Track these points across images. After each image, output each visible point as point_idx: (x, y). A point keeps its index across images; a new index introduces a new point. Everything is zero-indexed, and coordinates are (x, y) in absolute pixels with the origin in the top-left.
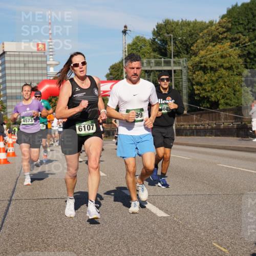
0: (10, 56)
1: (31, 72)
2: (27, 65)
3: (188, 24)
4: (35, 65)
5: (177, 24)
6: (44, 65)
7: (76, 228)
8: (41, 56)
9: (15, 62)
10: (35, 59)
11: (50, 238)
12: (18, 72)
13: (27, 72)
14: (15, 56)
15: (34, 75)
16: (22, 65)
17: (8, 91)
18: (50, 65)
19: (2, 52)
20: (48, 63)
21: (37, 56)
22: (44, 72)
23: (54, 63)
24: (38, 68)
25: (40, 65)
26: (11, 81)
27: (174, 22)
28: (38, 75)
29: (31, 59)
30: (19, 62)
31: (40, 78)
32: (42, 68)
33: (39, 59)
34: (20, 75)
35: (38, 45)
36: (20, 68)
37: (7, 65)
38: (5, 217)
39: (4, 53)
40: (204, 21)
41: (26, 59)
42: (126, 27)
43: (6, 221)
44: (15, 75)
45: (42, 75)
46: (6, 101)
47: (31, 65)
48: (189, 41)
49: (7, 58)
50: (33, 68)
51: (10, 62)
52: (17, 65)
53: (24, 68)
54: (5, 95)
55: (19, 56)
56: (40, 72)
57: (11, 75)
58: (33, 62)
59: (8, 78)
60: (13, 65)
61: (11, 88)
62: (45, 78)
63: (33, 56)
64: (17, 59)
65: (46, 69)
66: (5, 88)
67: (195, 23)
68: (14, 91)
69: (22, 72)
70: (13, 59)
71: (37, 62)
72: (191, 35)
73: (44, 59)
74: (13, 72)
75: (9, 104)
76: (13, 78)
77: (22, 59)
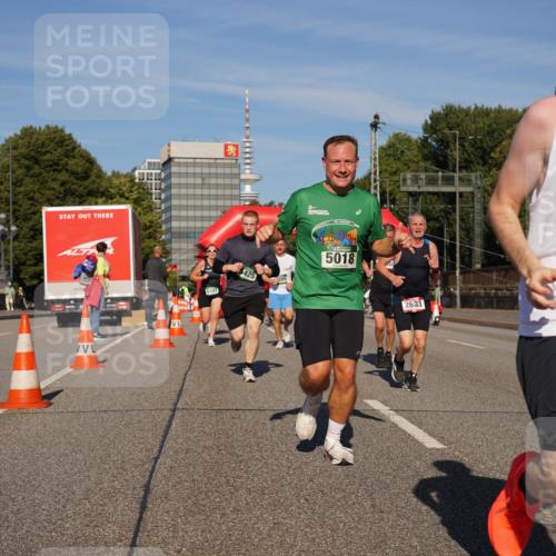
0: (179, 165)
1: (213, 192)
2: (207, 181)
3: (485, 113)
4: (220, 181)
5: (467, 112)
6: (236, 181)
7: (284, 463)
8: (231, 166)
9: (187, 175)
10: (220, 170)
11: (240, 477)
12: (191, 191)
13: (206, 192)
14: (187, 165)
15: (217, 197)
16: (199, 181)
17: (175, 224)
18: (246, 181)
19: (166, 158)
20: (243, 177)
21: (224, 165)
22: (235, 192)
23: (252, 177)
24: (224, 186)
25: (228, 181)
26: (180, 208)
27: (461, 110)
28: (224, 197)
29: (213, 170)
30: (195, 175)
31: (228, 203)
32: (232, 186)
33: (228, 171)
34: (195, 197)
35: (226, 147)
36: (195, 186)
37: (174, 180)
38: (165, 437)
39: (170, 160)
40: (515, 108)
41: (206, 170)
42: (376, 117)
43: (167, 446)
44: (187, 196)
45: (232, 197)
46: (170, 241)
47: (213, 181)
48: (488, 143)
49: (174, 169)
50: (217, 186)
51: (180, 175)
52: (191, 181)
53: (202, 186)
54: (169, 230)
55: (194, 165)
56: (228, 192)
57: (179, 196)
58: (217, 175)
59: (175, 202)
60: (183, 181)
61: (180, 218)
62: (236, 203)
63: (217, 165)
64: (191, 170)
65: (238, 187)
66: (169, 220)
67: (499, 111)
68: (184, 224)
69: (198, 192)
70: (183, 170)
71: (224, 176)
72: (491, 133)
73: (235, 171)
74: (183, 191)
75: (175, 245)
76: (184, 202)
77: (198, 170)
